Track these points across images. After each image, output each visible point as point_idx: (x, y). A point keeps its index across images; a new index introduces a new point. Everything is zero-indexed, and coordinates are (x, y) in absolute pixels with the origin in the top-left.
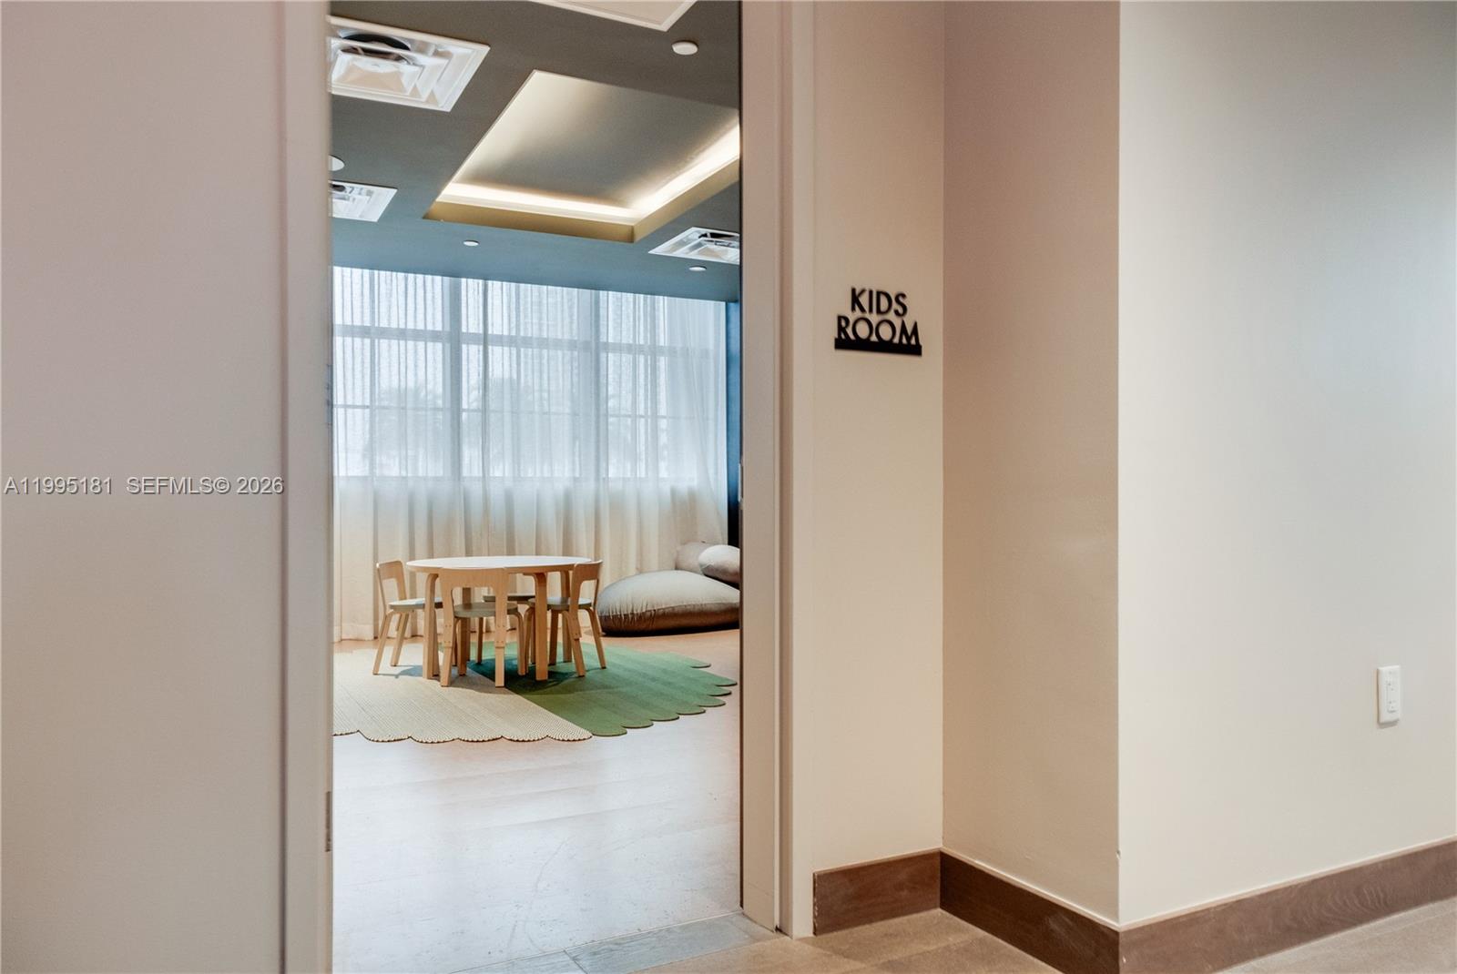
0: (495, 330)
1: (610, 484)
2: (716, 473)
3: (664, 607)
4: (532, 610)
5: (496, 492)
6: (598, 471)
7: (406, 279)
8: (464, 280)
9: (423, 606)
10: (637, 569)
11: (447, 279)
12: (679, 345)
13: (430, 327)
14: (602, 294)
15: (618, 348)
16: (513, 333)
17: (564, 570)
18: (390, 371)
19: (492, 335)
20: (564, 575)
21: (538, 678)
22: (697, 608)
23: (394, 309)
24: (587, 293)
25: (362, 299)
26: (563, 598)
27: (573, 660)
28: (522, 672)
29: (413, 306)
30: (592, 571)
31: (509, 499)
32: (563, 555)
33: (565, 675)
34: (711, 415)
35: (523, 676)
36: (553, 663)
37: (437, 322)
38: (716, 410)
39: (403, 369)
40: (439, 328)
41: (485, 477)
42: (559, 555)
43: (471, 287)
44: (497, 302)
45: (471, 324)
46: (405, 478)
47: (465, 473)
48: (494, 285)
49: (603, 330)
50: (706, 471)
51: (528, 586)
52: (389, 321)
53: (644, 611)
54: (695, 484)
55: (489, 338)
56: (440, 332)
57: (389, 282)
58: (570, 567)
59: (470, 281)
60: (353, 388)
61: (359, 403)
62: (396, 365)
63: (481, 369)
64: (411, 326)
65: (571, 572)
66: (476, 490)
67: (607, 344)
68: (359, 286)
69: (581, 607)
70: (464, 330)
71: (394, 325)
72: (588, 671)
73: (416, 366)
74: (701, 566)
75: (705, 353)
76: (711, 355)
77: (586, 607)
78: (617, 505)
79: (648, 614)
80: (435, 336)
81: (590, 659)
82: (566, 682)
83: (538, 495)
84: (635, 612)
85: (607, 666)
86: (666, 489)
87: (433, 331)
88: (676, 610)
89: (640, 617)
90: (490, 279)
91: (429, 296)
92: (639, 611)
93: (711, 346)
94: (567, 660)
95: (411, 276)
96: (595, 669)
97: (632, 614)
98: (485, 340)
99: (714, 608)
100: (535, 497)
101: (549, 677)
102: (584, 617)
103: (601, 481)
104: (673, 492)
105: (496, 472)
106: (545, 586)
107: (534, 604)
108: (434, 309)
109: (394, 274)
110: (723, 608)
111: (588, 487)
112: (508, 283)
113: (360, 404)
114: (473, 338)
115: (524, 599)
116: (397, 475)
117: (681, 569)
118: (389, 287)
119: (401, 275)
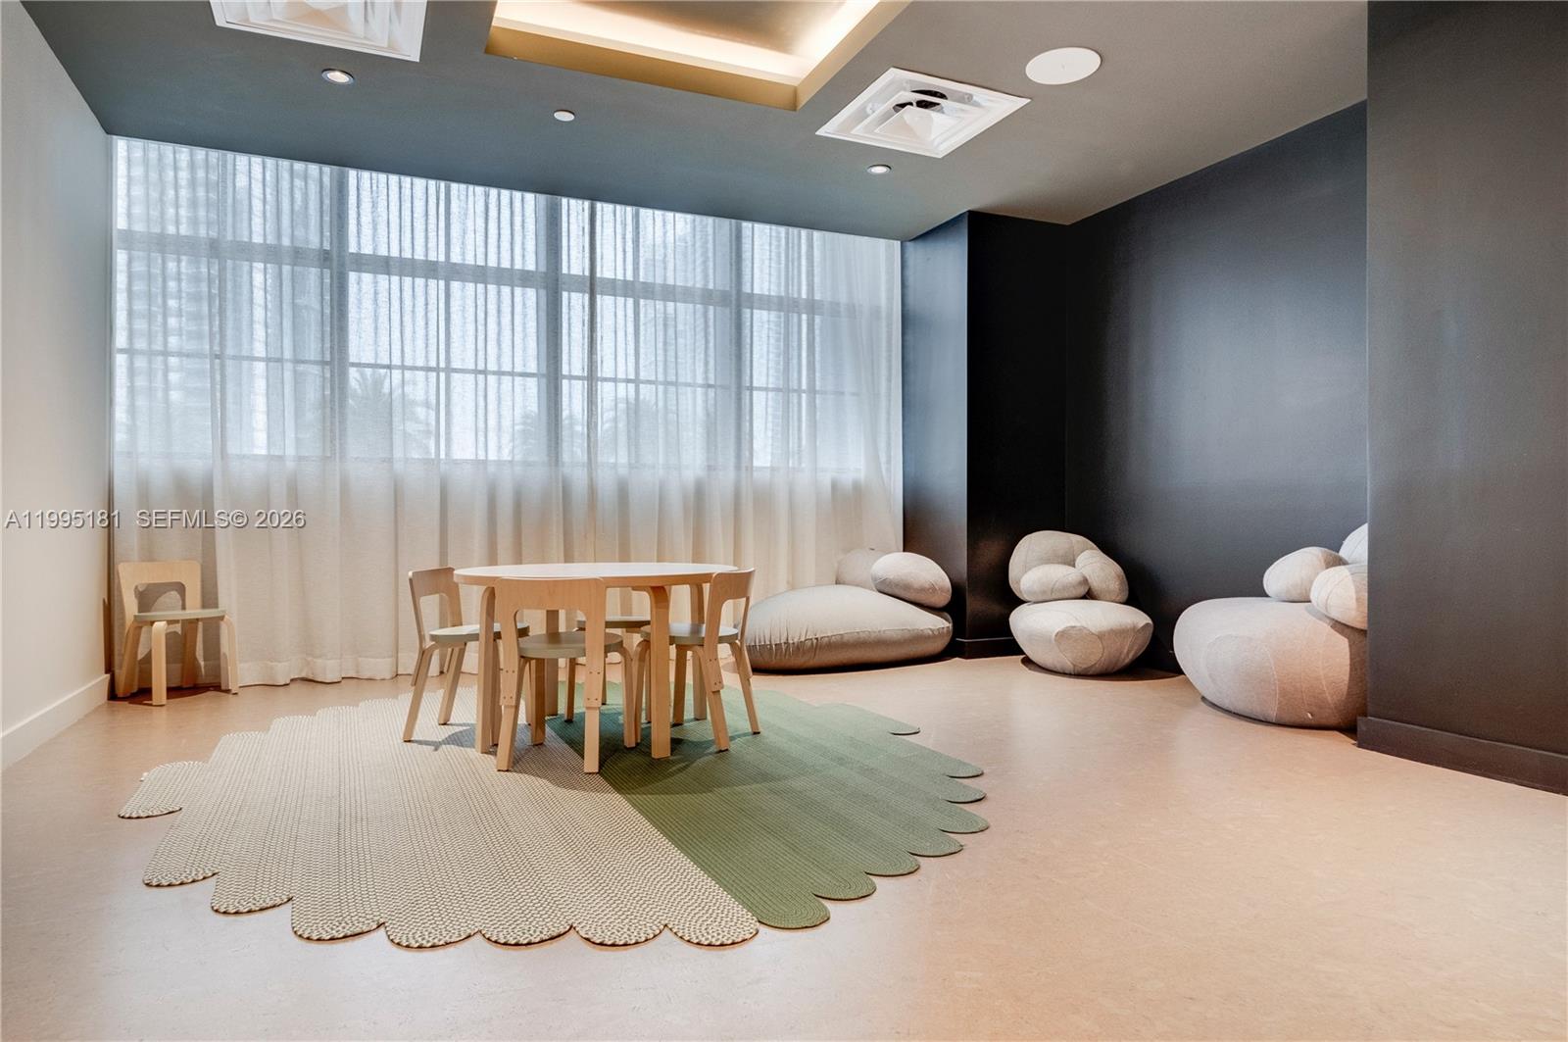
0: (605, 271)
1: (755, 474)
2: (889, 462)
3: (829, 634)
4: (646, 644)
5: (606, 481)
6: (738, 456)
7: (487, 196)
8: (564, 201)
9: (474, 637)
10: (788, 582)
11: (542, 198)
12: (843, 299)
13: (518, 266)
14: (746, 225)
15: (765, 302)
16: (630, 277)
17: (696, 582)
18: (464, 318)
19: (602, 279)
20: (696, 591)
21: (655, 754)
22: (873, 635)
23: (470, 235)
24: (726, 224)
25: (427, 220)
26: (693, 625)
27: (709, 717)
28: (630, 741)
29: (496, 232)
30: (737, 585)
31: (623, 493)
32: (693, 562)
33: (700, 746)
34: (883, 390)
35: (632, 749)
36: (677, 724)
37: (529, 259)
38: (889, 380)
39: (481, 316)
40: (531, 266)
41: (591, 462)
42: (686, 562)
43: (575, 210)
44: (609, 230)
45: (574, 262)
46: (485, 462)
47: (566, 457)
48: (605, 209)
49: (746, 278)
50: (877, 457)
51: (642, 607)
52: (463, 254)
53: (803, 639)
54: (862, 476)
55: (598, 283)
56: (532, 272)
57: (463, 197)
58: (706, 577)
59: (573, 202)
60: (414, 340)
61: (420, 363)
62: (472, 310)
63: (587, 318)
64: (492, 263)
65: (706, 587)
66: (579, 478)
67: (751, 295)
68: (423, 203)
69: (722, 640)
70: (565, 271)
71: (470, 261)
72: (732, 738)
73: (499, 311)
74: (875, 579)
75: (875, 313)
76: (884, 314)
77: (730, 640)
78: (764, 500)
79: (809, 643)
80: (525, 279)
81: (736, 720)
82: (700, 762)
83: (661, 488)
84: (791, 642)
85: (761, 730)
86: (826, 480)
87: (523, 271)
88: (846, 638)
89: (798, 648)
90: (600, 200)
91: (518, 219)
92: (796, 640)
93: (883, 302)
94: (700, 717)
95: (493, 192)
96: (745, 735)
97: (787, 643)
98: (592, 286)
99: (895, 636)
100: (657, 488)
101: (673, 750)
102: (724, 651)
103: (744, 469)
104: (835, 486)
105: (605, 457)
106: (667, 607)
107: (648, 634)
108: (524, 237)
109: (471, 187)
110: (907, 635)
111: (726, 477)
112: (623, 207)
113: (421, 365)
114: (576, 284)
115: (634, 626)
116: (473, 457)
117: (844, 583)
118: (463, 204)
119: (480, 190)
